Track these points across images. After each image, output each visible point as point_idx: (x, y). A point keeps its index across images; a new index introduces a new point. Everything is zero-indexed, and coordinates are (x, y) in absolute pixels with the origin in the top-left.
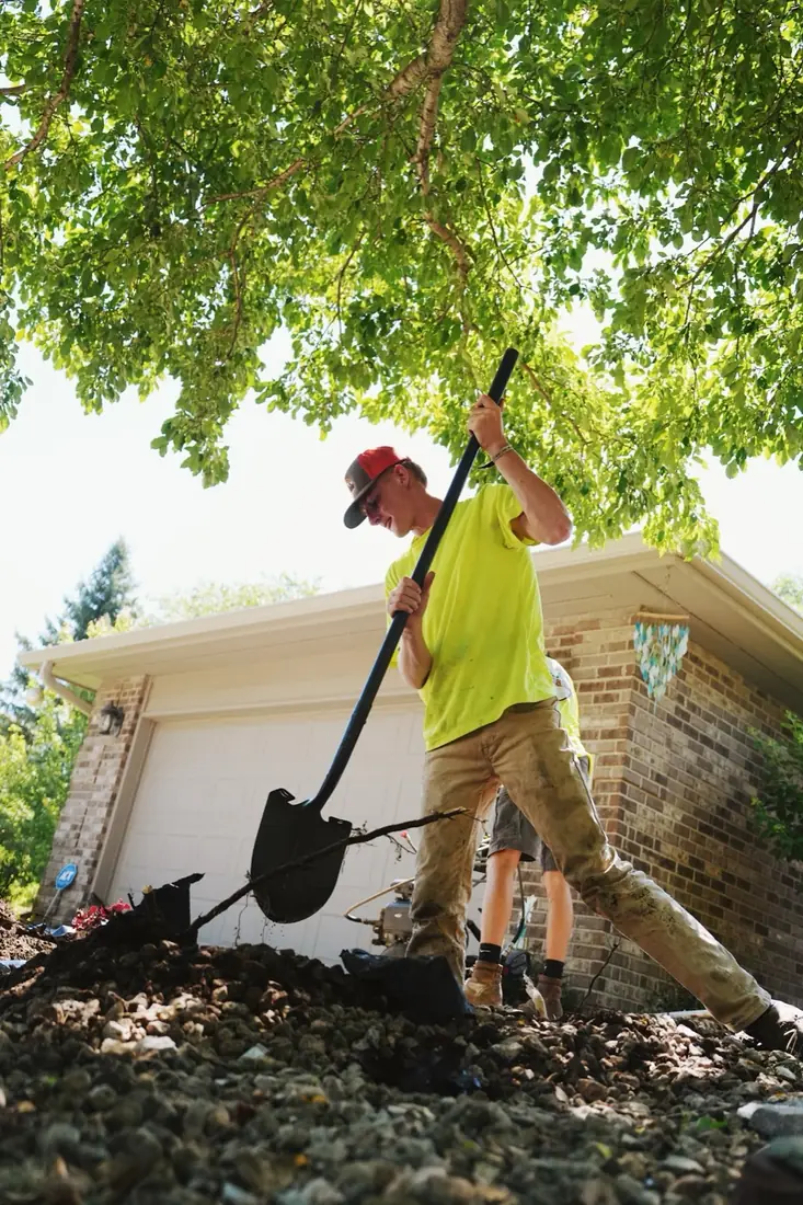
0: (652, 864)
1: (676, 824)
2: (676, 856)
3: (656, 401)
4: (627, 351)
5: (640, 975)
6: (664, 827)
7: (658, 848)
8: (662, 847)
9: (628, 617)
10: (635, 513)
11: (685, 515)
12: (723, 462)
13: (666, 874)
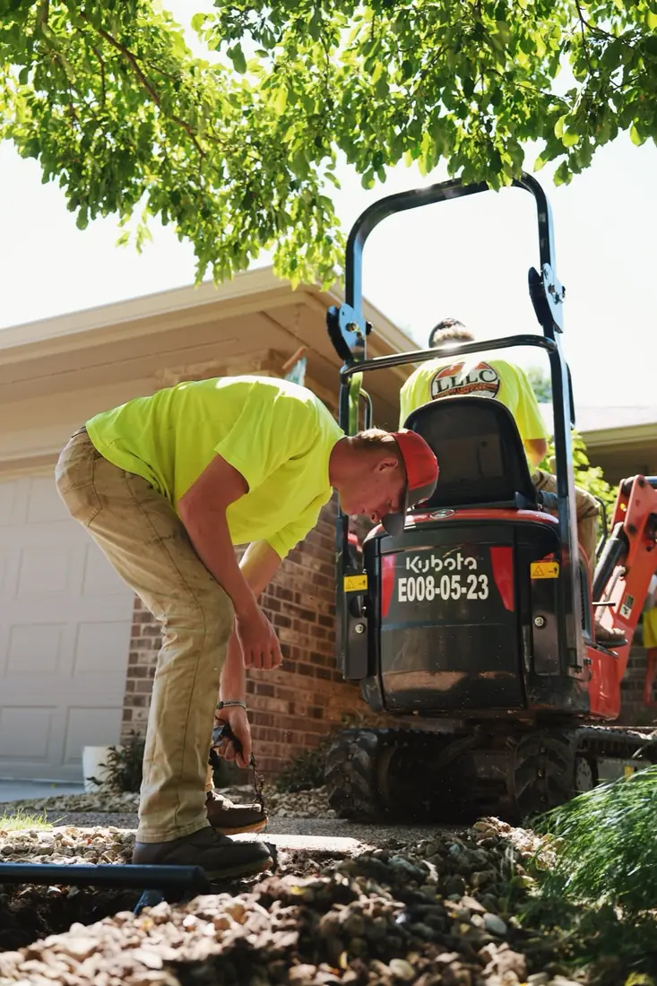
0: (293, 617)
1: (315, 576)
2: (316, 606)
3: (282, 93)
4: (246, 27)
5: (286, 731)
6: (303, 578)
7: (298, 601)
8: (303, 600)
9: (256, 363)
10: (265, 234)
11: (319, 239)
12: (360, 169)
13: (307, 625)
